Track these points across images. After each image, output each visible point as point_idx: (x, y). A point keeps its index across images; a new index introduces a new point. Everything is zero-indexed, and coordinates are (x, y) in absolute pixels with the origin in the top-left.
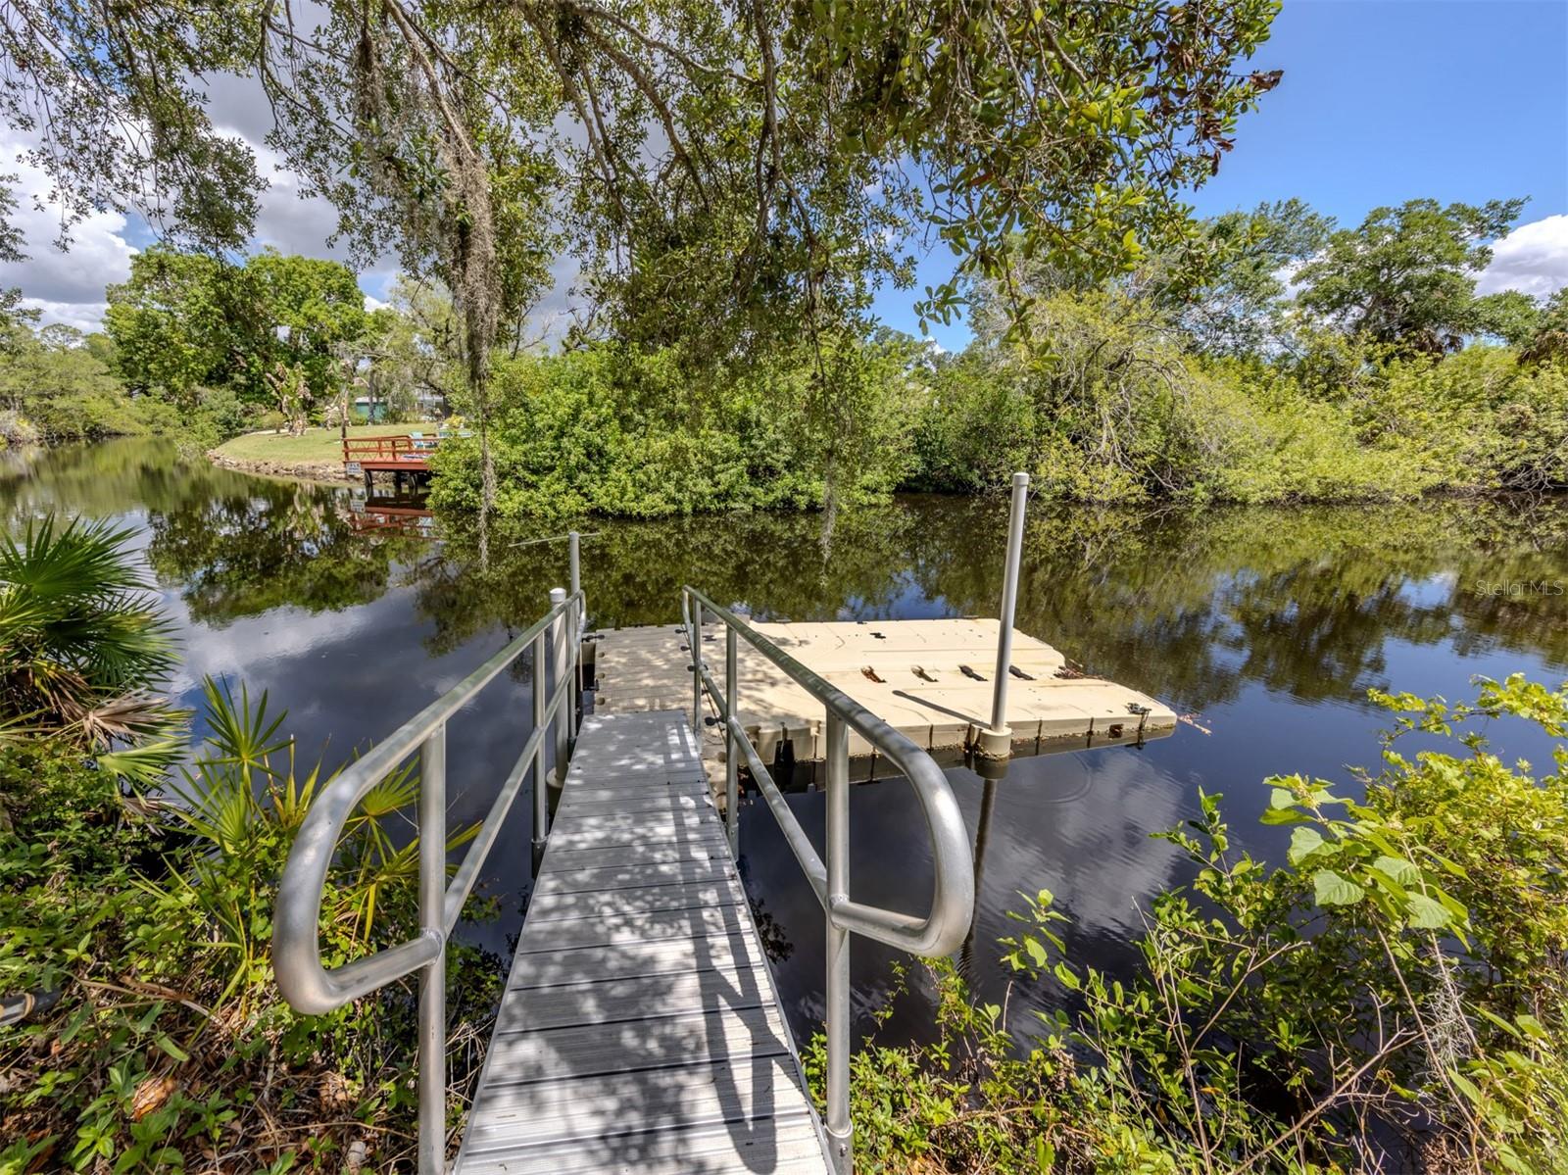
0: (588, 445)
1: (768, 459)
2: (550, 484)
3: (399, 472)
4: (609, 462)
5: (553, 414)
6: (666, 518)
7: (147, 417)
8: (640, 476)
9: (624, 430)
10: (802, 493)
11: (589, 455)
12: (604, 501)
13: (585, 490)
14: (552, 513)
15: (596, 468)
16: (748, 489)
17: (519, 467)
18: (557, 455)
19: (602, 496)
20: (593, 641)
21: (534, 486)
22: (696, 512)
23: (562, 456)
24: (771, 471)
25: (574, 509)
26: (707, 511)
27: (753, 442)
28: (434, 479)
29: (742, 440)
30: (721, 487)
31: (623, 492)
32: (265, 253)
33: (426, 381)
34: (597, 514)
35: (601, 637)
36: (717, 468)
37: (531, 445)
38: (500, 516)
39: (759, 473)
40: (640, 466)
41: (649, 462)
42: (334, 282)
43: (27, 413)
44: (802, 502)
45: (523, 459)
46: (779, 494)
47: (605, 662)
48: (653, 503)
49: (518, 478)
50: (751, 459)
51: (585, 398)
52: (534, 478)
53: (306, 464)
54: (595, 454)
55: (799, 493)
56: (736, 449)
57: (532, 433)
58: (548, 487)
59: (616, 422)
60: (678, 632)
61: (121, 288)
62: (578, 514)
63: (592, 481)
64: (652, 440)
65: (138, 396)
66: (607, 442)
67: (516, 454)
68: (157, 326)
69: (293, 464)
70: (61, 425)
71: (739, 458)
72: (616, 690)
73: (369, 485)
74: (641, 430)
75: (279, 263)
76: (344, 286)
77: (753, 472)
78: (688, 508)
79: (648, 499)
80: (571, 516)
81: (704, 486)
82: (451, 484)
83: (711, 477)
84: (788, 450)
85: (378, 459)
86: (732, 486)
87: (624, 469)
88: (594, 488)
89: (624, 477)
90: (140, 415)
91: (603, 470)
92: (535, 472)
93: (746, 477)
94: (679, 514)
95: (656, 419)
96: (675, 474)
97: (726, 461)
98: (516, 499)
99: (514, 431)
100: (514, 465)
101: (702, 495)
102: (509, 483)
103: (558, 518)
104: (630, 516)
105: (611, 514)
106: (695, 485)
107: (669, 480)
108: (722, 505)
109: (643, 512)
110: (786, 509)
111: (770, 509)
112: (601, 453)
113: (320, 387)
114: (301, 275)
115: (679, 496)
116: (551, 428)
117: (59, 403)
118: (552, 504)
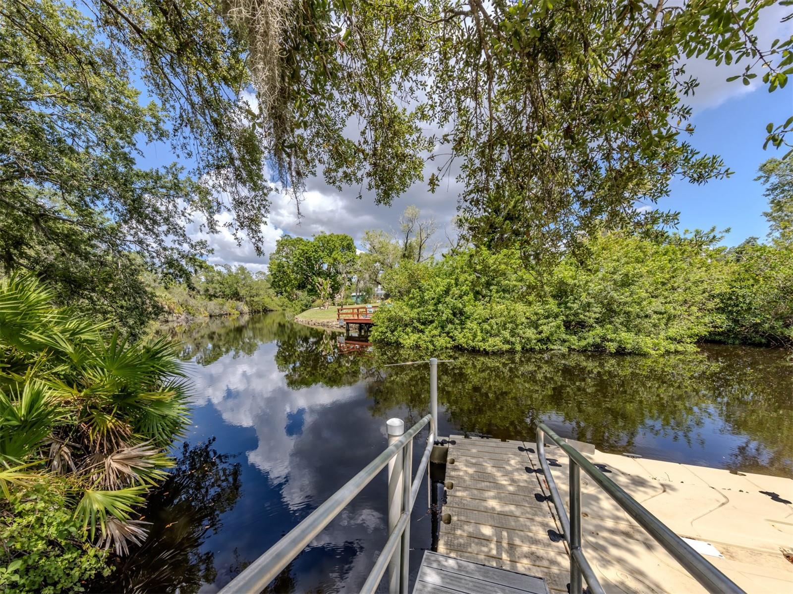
0: (454, 308)
1: (581, 316)
2: (431, 330)
3: (360, 324)
4: (467, 318)
5: (434, 291)
6: (503, 353)
7: (281, 304)
8: (486, 326)
9: (476, 299)
10: (611, 341)
11: (454, 314)
12: (462, 341)
13: (451, 334)
14: (431, 347)
15: (457, 322)
16: (564, 336)
17: (415, 321)
18: (436, 314)
19: (461, 338)
20: (446, 445)
21: (422, 331)
22: (525, 350)
23: (438, 314)
24: (582, 325)
25: (444, 345)
26: (532, 350)
27: (569, 304)
28: (373, 327)
29: (559, 305)
30: (543, 335)
31: (475, 336)
32: (321, 234)
33: (375, 281)
34: (458, 348)
35: (453, 443)
36: (540, 322)
37: (422, 308)
38: (403, 347)
39: (574, 326)
40: (486, 320)
41: (492, 318)
42: (345, 243)
43: (247, 303)
44: (612, 347)
45: (417, 316)
46: (590, 340)
47: (455, 470)
48: (494, 343)
49: (414, 327)
50: (567, 316)
51: (453, 282)
52: (423, 327)
53: (325, 321)
54: (459, 313)
55: (608, 341)
56: (556, 309)
57: (423, 302)
58: (430, 332)
59: (471, 295)
60: (521, 449)
61: (274, 254)
62: (447, 348)
63: (456, 329)
64: (494, 305)
65: (279, 296)
66: (465, 306)
67: (413, 314)
68: (283, 267)
69: (321, 321)
70: (256, 307)
71: (556, 316)
72: (463, 508)
73: (348, 330)
74: (487, 299)
75: (325, 237)
76: (349, 244)
77: (567, 325)
78: (518, 348)
79: (491, 341)
80: (442, 349)
81: (531, 333)
82: (380, 330)
83: (536, 328)
84: (598, 310)
85: (352, 318)
86: (552, 334)
87: (475, 322)
88: (456, 333)
89: (475, 327)
90: (279, 303)
91: (462, 323)
92: (423, 324)
93: (563, 329)
94: (512, 352)
95: (497, 292)
96: (509, 326)
97: (547, 317)
98: (412, 338)
99: (413, 301)
100: (412, 320)
101: (529, 340)
102: (409, 330)
103: (435, 350)
104: (479, 351)
105: (467, 350)
106: (524, 333)
107: (505, 329)
108: (544, 347)
109: (488, 349)
110: (597, 351)
111: (583, 351)
112: (462, 313)
113: (336, 288)
114: (333, 241)
115: (513, 340)
116: (433, 299)
117: (256, 299)
118: (431, 342)
